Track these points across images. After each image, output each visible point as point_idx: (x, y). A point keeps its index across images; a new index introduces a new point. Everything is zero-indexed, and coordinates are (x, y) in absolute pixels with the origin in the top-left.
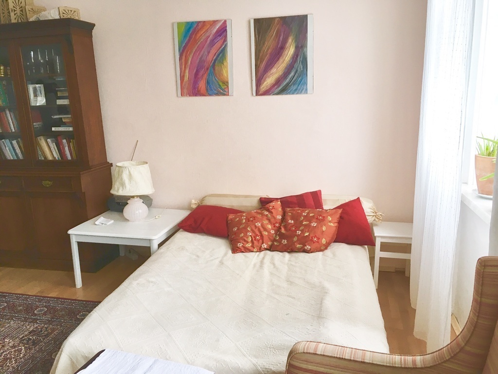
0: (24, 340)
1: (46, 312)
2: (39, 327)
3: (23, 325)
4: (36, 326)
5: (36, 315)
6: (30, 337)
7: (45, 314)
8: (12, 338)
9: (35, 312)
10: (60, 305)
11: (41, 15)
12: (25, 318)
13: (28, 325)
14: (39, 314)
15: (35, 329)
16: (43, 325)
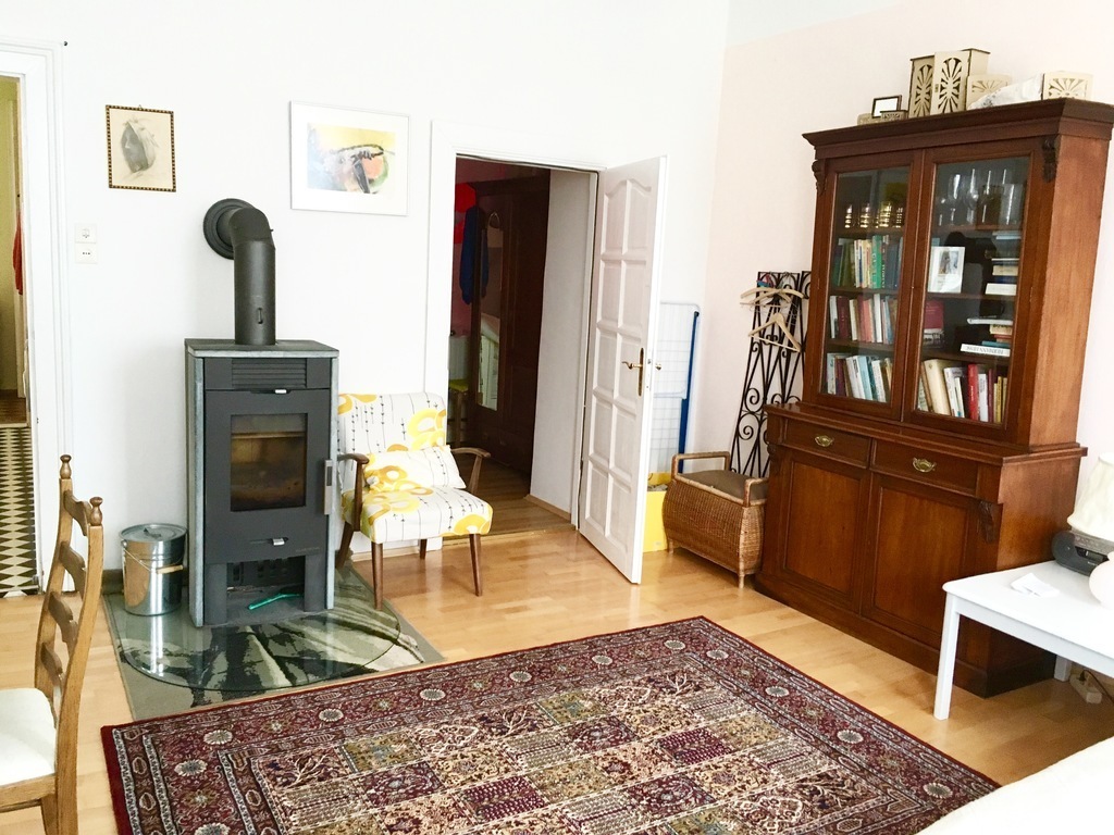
0: (806, 786)
1: (859, 745)
2: (839, 773)
3: (810, 753)
4: (834, 767)
5: (838, 742)
6: (819, 788)
7: (857, 748)
8: (784, 771)
9: (839, 734)
10: (891, 743)
11: (999, 93)
12: (817, 739)
13: (820, 758)
14: (846, 743)
15: (830, 774)
16: (848, 772)
